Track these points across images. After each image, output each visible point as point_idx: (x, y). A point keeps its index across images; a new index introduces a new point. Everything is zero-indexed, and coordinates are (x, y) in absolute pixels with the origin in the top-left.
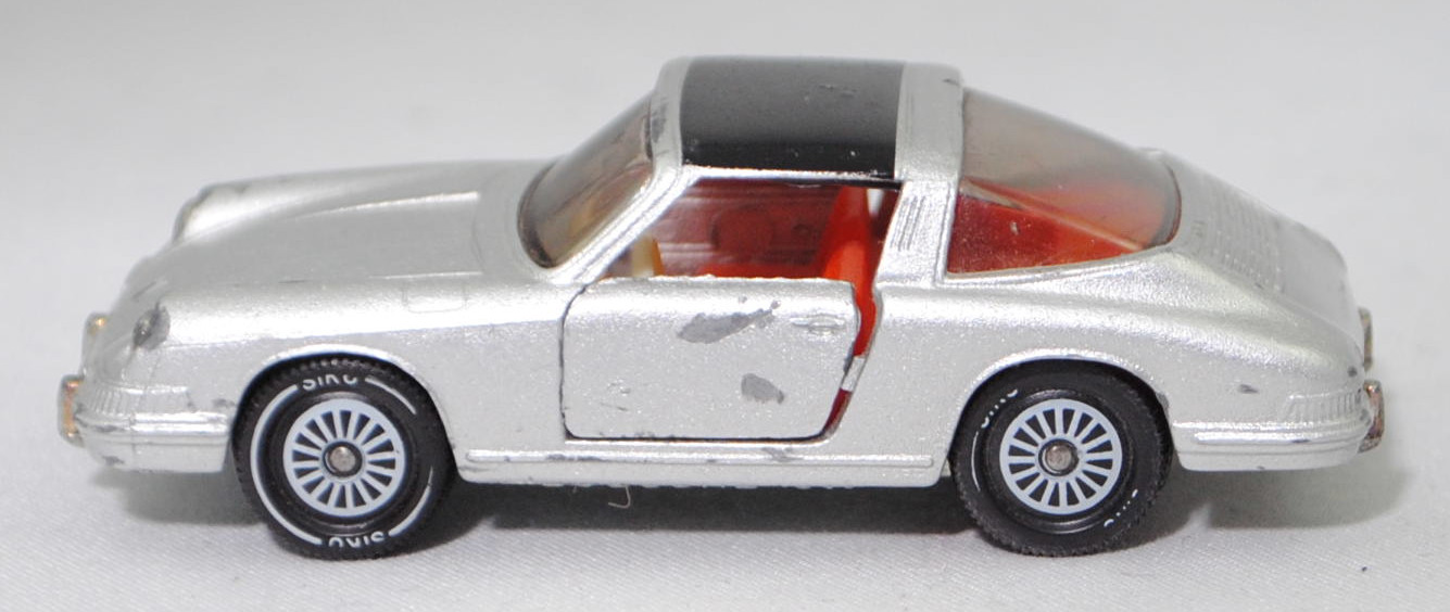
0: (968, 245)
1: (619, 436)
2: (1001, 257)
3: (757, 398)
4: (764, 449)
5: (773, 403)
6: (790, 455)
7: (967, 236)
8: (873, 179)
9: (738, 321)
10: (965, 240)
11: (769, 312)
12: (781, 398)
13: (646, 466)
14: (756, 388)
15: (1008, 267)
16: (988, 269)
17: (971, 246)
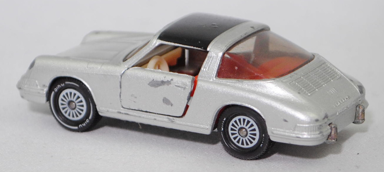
0: (224, 71)
1: (134, 109)
2: (231, 75)
3: (167, 104)
4: (168, 118)
5: (170, 106)
6: (173, 120)
7: (224, 68)
8: (202, 50)
9: (163, 83)
10: (223, 69)
11: (170, 81)
12: (172, 105)
13: (139, 118)
14: (166, 101)
15: (233, 78)
16: (228, 78)
17: (225, 71)
